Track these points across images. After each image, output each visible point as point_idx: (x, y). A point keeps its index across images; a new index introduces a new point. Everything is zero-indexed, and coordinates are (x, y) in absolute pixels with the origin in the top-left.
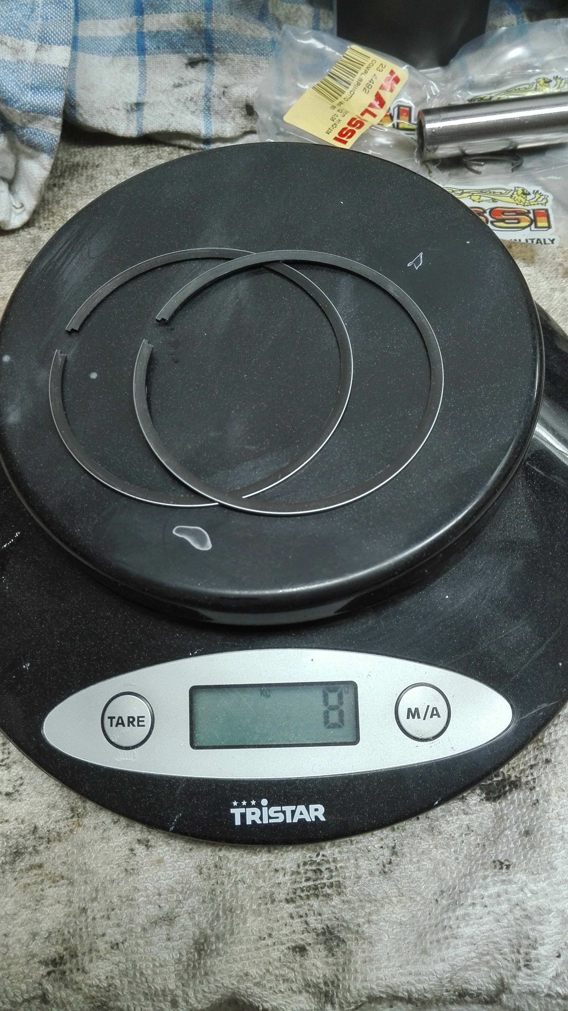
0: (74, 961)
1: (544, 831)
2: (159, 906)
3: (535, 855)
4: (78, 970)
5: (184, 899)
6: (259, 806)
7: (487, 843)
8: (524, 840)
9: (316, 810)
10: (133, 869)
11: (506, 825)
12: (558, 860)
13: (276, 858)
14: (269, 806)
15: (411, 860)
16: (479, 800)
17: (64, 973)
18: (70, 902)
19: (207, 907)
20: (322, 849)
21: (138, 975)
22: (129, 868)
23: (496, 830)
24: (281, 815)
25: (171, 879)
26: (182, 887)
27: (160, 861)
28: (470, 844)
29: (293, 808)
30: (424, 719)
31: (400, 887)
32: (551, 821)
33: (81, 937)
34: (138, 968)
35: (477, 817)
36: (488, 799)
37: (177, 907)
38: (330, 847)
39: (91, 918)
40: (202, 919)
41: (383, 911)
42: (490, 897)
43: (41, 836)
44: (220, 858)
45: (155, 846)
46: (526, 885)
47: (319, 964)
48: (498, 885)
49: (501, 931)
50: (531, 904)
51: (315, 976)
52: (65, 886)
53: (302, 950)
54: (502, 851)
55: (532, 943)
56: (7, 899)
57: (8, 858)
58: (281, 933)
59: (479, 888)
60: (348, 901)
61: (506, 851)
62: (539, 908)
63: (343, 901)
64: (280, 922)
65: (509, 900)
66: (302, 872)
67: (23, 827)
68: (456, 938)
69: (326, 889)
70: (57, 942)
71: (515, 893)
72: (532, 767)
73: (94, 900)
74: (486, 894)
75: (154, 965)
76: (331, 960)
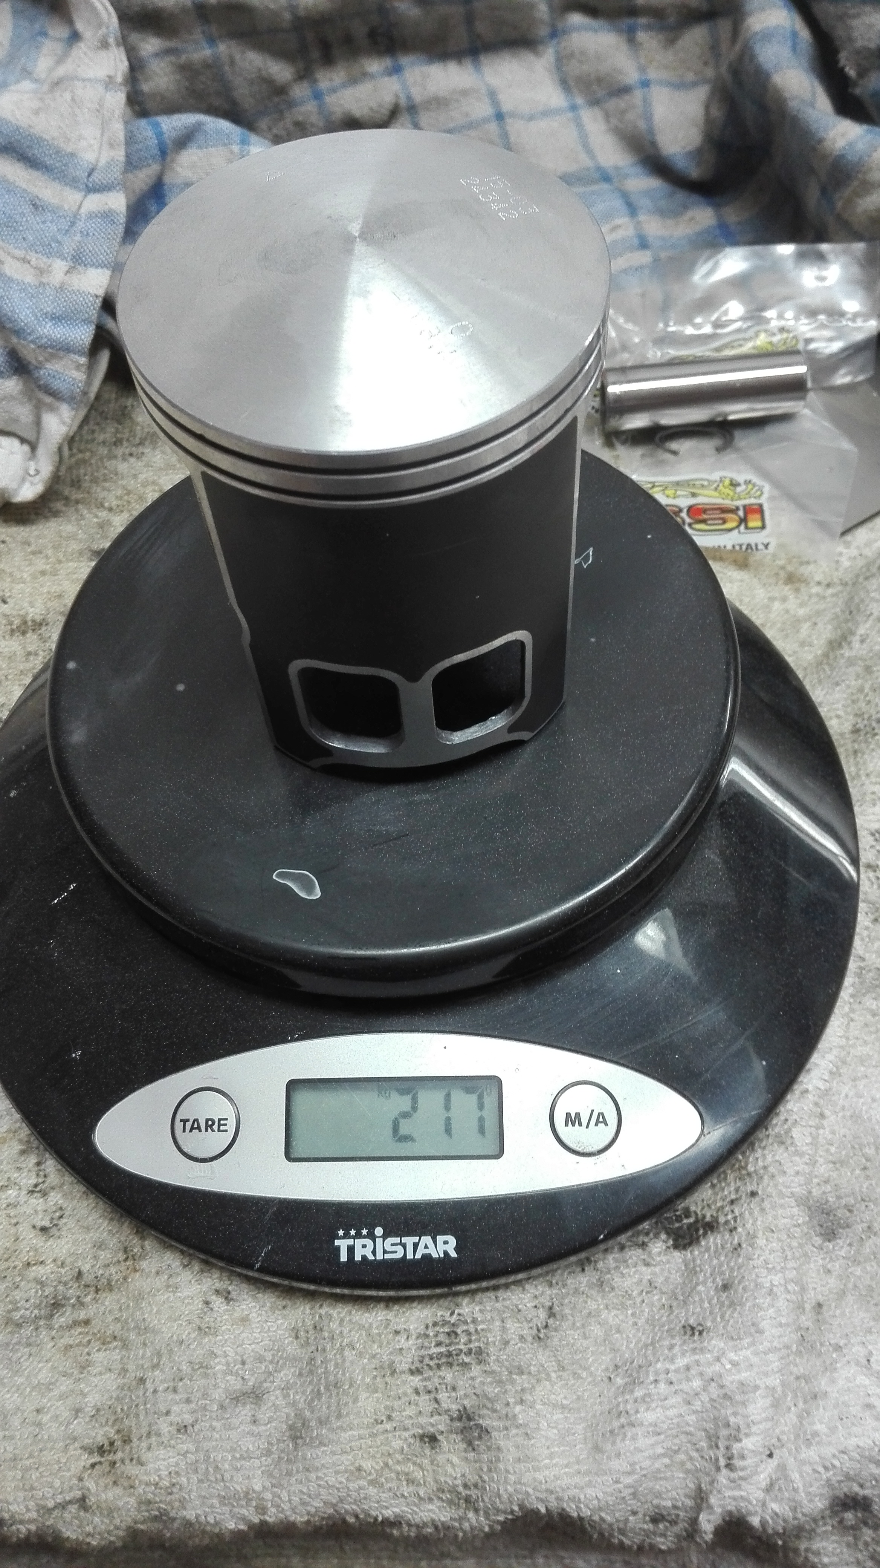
0: (127, 1448)
1: (747, 1283)
2: (243, 1378)
3: (736, 1315)
4: (132, 1460)
5: (276, 1371)
6: (373, 1238)
7: (675, 1304)
8: (721, 1296)
9: (446, 1243)
10: (209, 1328)
11: (698, 1278)
12: (765, 1322)
13: (396, 1316)
14: (385, 1237)
15: (574, 1324)
16: (664, 1247)
17: (113, 1464)
18: (124, 1371)
19: (305, 1381)
20: (457, 1305)
21: (211, 1470)
22: (203, 1326)
23: (686, 1286)
24: (400, 1249)
25: (258, 1343)
26: (273, 1355)
28: (653, 1305)
29: (416, 1239)
30: (587, 1127)
31: (560, 1358)
32: (756, 1270)
33: (137, 1415)
34: (212, 1460)
35: (662, 1269)
36: (676, 1247)
37: (265, 1381)
38: (468, 1305)
39: (151, 1390)
40: (298, 1397)
41: (539, 1391)
42: (677, 1371)
43: (88, 1283)
44: (320, 1317)
45: (237, 1300)
46: (724, 1353)
47: (455, 1460)
48: (688, 1354)
49: (694, 1417)
50: (731, 1380)
51: (451, 1476)
52: (118, 1351)
53: (432, 1439)
54: (693, 1313)
55: (733, 1433)
56: (41, 1365)
57: (43, 1311)
58: (404, 1414)
59: (664, 1360)
60: (493, 1372)
61: (699, 1314)
62: (742, 1384)
63: (486, 1371)
64: (403, 1400)
65: (701, 1374)
66: (431, 1334)
67: (63, 1271)
68: (634, 1426)
69: (463, 1356)
70: (107, 1422)
71: (709, 1364)
72: (732, 1202)
73: (155, 1367)
74: (672, 1368)
75: (234, 1457)
76: (471, 1455)
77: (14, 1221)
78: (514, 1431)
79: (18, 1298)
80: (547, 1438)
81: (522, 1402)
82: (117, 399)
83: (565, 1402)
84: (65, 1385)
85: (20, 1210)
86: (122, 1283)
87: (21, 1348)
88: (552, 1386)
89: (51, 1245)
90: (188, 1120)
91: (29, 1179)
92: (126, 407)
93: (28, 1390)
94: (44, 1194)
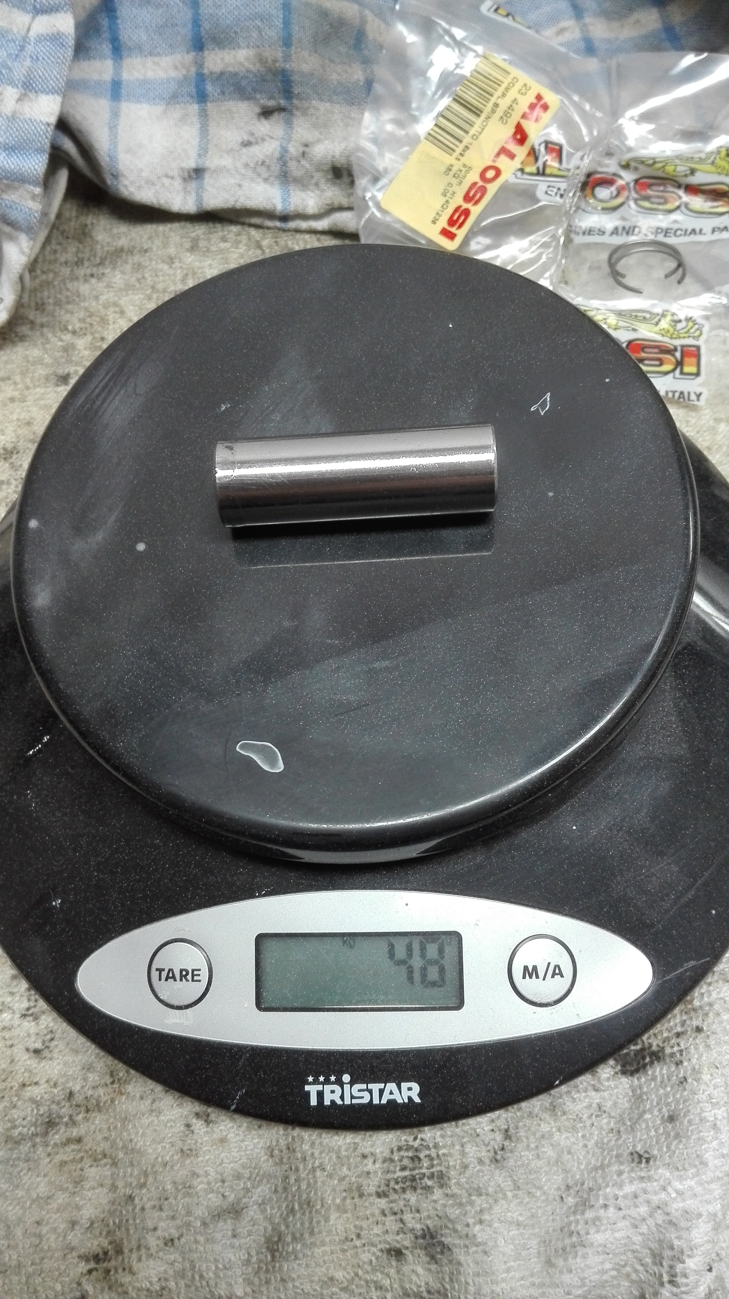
0: (120, 1258)
1: (692, 1117)
2: (223, 1195)
3: (681, 1147)
4: (124, 1269)
5: (253, 1187)
6: (341, 1084)
7: (622, 1129)
8: (668, 1127)
9: (410, 1089)
10: (191, 1150)
11: (645, 1106)
12: (709, 1153)
13: (363, 1140)
14: (352, 1083)
15: (528, 1146)
16: (612, 1073)
17: (108, 1271)
18: (114, 1188)
19: (280, 1198)
20: (419, 1133)
21: (197, 1278)
22: (185, 1148)
23: (634, 1112)
24: (367, 1096)
25: (236, 1162)
26: (250, 1172)
27: (223, 1141)
28: (601, 1128)
29: (382, 1086)
30: (544, 979)
31: (516, 1178)
32: (701, 1105)
33: (128, 1229)
34: (197, 1269)
35: (611, 1094)
36: (624, 1073)
37: (244, 1197)
38: (430, 1132)
39: (138, 1208)
40: (274, 1212)
41: (497, 1209)
42: (625, 1197)
43: (79, 1103)
44: (293, 1139)
45: (216, 1123)
46: (669, 1183)
47: (420, 1270)
48: (635, 1182)
49: (640, 1238)
50: (676, 1207)
51: (416, 1283)
52: (108, 1167)
53: (397, 1253)
54: (640, 1140)
55: (675, 1253)
56: (39, 1179)
57: (39, 1129)
58: (372, 1232)
59: (613, 1185)
60: (453, 1196)
61: (645, 1141)
62: (687, 1213)
63: (447, 1195)
64: (371, 1220)
65: (648, 1202)
66: (396, 1158)
67: (56, 1091)
68: (584, 1246)
69: (426, 1180)
70: (101, 1234)
71: (656, 1193)
72: (678, 1035)
73: (143, 1186)
74: (621, 1193)
75: (217, 1268)
76: (433, 1267)
77: (9, 1043)
78: (474, 1249)
79: (16, 1116)
80: (504, 1255)
81: (481, 1222)
82: (77, 217)
83: (520, 1219)
84: (61, 1198)
85: (16, 1032)
86: (109, 1106)
87: (21, 1163)
88: (509, 1205)
89: (44, 1067)
90: (163, 970)
91: (22, 1002)
92: (86, 225)
93: (28, 1203)
94: (36, 1018)
